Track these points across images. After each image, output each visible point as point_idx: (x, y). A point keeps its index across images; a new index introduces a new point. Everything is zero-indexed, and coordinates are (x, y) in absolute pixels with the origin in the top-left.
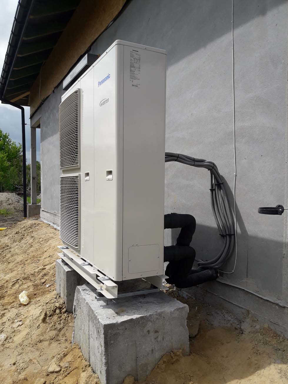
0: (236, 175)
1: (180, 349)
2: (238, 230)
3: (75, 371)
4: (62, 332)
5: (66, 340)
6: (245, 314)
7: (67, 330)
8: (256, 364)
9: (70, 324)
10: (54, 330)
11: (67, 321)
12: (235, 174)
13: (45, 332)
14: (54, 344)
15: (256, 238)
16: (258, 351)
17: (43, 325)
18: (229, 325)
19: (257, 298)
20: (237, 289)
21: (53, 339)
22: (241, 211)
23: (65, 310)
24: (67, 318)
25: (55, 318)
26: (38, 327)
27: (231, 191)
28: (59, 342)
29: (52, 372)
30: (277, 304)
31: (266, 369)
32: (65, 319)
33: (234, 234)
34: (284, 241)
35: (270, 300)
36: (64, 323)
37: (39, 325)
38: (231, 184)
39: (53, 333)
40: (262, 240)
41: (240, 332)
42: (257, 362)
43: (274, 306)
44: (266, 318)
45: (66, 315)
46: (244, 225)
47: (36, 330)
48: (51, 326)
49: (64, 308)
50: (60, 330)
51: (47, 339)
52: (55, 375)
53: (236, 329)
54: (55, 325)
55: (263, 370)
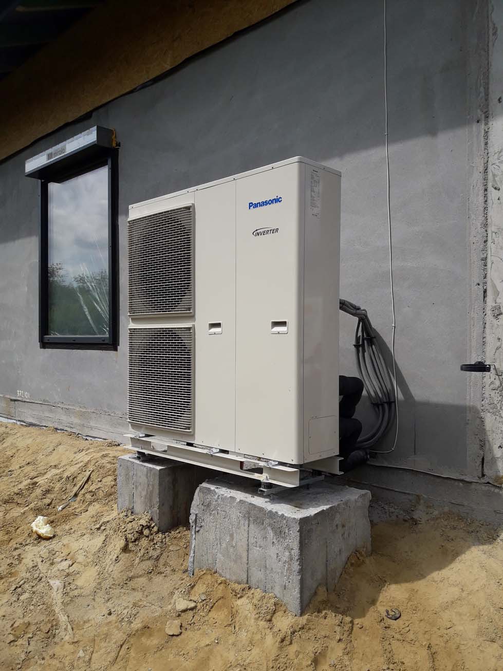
0: (395, 327)
1: (364, 547)
2: (400, 396)
3: (220, 602)
4: (162, 561)
5: (174, 571)
6: (413, 501)
7: (168, 557)
8: (452, 551)
9: (170, 548)
10: (147, 559)
11: (165, 544)
12: (393, 325)
13: (132, 565)
14: (158, 579)
15: (426, 404)
16: (449, 537)
17: (125, 556)
18: (394, 518)
19: (432, 478)
20: (401, 472)
21: (151, 572)
22: (404, 372)
23: (155, 529)
24: (164, 540)
25: (144, 542)
26: (117, 560)
27: (388, 348)
28: (164, 575)
29: (184, 611)
30: (462, 481)
31: (467, 553)
32: (162, 542)
33: (395, 402)
34: (468, 404)
35: (451, 477)
36: (161, 548)
37: (118, 557)
38: (388, 339)
39: (148, 565)
40: (437, 405)
41: (413, 524)
42: (454, 548)
43: (456, 483)
44: (445, 500)
45: (160, 535)
46: (409, 389)
47: (114, 566)
48: (142, 554)
49: (154, 526)
50: (158, 559)
51: (140, 574)
52: (191, 613)
53: (405, 521)
54: (147, 553)
55: (463, 555)
